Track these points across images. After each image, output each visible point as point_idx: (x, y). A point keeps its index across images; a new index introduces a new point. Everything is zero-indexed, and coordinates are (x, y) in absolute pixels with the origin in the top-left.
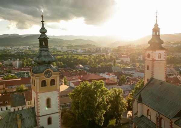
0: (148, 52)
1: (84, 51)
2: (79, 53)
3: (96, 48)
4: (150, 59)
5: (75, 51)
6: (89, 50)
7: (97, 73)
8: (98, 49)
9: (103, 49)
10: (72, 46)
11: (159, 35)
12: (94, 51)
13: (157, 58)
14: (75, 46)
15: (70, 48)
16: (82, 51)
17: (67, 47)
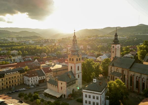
0: (113, 45)
1: (35, 42)
2: (31, 43)
3: (45, 39)
4: (114, 48)
5: (27, 42)
6: (39, 41)
7: (66, 58)
8: (47, 40)
9: (50, 40)
10: (21, 38)
11: (117, 38)
12: (43, 42)
13: (117, 48)
14: (24, 37)
15: (19, 39)
16: (33, 42)
17: (17, 38)
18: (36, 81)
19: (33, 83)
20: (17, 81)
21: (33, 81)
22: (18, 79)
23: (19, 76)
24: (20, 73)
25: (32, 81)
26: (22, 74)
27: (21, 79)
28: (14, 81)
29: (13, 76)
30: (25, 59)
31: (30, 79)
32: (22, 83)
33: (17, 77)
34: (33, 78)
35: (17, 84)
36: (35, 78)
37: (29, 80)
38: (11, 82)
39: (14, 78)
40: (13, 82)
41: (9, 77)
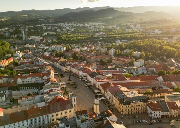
1: (162, 31)
17: (140, 24)
18: (159, 115)
19: (156, 117)
20: (140, 109)
21: (156, 115)
22: (142, 108)
23: (143, 105)
24: (144, 102)
25: (154, 115)
26: (145, 104)
27: (144, 108)
28: (138, 109)
29: (138, 104)
30: (148, 70)
31: (153, 112)
32: (145, 111)
33: (140, 105)
34: (156, 112)
35: (140, 112)
36: (158, 112)
37: (151, 113)
38: (135, 109)
39: (138, 106)
40: (136, 110)
41: (134, 105)
